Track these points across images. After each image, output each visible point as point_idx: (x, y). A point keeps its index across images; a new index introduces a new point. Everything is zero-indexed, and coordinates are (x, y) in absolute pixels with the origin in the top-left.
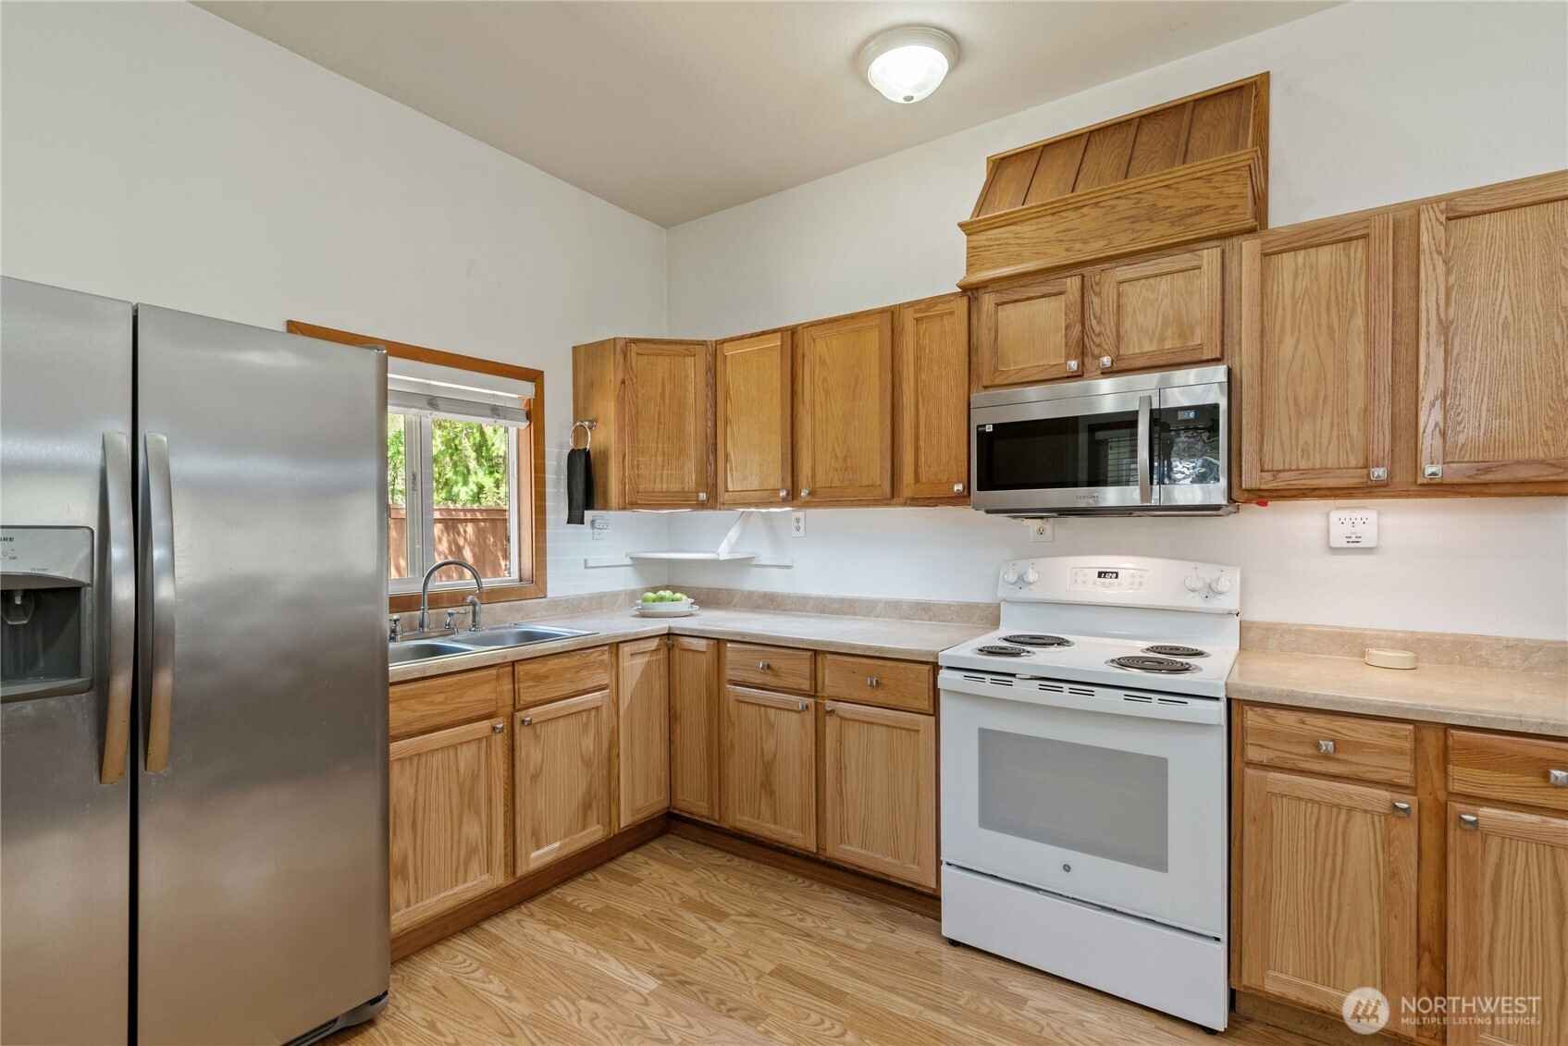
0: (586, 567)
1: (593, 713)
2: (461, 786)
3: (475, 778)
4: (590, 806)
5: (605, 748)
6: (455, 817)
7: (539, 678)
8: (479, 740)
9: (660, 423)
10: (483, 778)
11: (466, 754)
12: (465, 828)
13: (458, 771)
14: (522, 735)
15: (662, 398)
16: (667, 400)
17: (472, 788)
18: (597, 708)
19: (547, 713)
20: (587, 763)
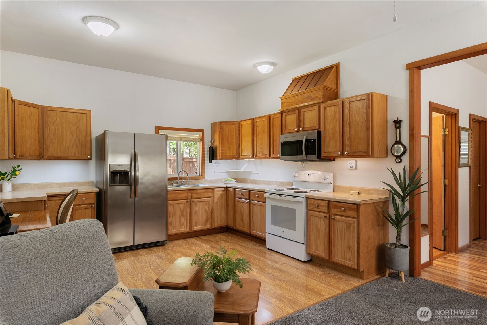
0: (214, 173)
1: (208, 202)
2: (181, 211)
3: (184, 210)
4: (207, 221)
5: (211, 209)
6: (180, 217)
7: (196, 193)
8: (184, 203)
9: (228, 140)
10: (185, 210)
11: (182, 206)
12: (182, 219)
13: (180, 208)
14: (193, 204)
15: (228, 134)
16: (229, 135)
17: (183, 212)
18: (209, 201)
19: (198, 200)
20: (207, 212)
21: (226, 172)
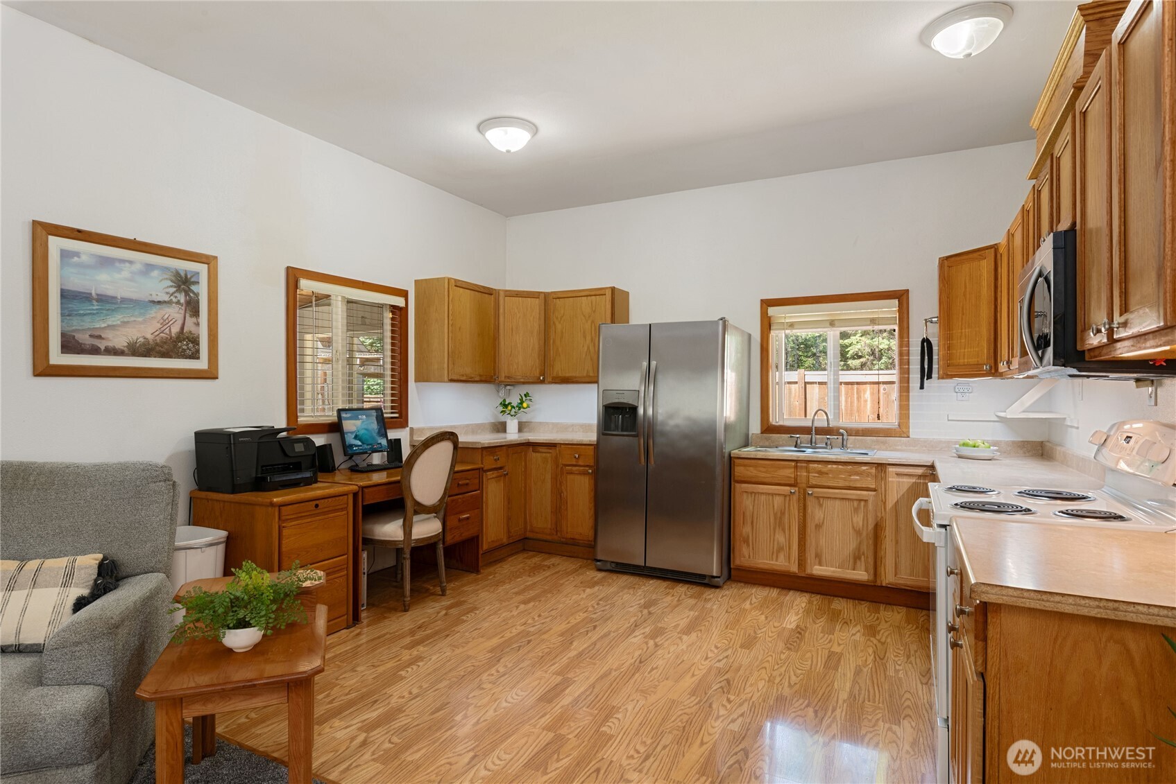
0: (948, 420)
1: (862, 503)
2: (775, 515)
3: (783, 513)
4: (860, 559)
5: (871, 527)
6: (772, 528)
7: (820, 473)
8: (785, 496)
9: (963, 314)
10: (787, 515)
11: (778, 501)
12: (777, 536)
13: (773, 506)
14: (811, 503)
15: (965, 295)
16: (968, 296)
17: (781, 518)
18: (866, 501)
19: (825, 493)
20: (858, 532)
21: (996, 419)
